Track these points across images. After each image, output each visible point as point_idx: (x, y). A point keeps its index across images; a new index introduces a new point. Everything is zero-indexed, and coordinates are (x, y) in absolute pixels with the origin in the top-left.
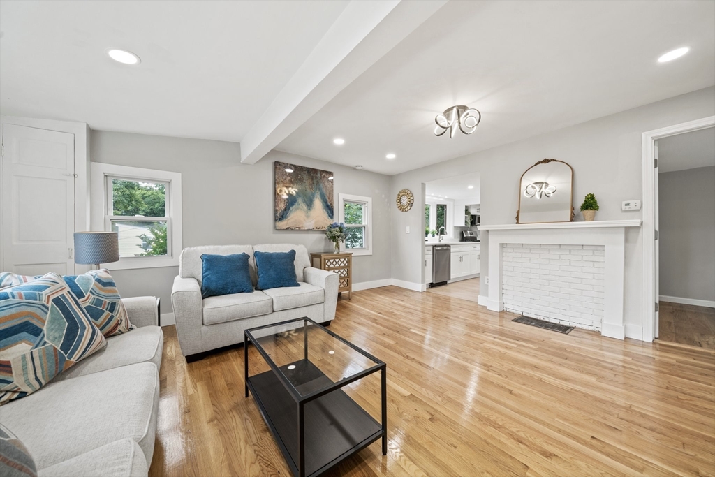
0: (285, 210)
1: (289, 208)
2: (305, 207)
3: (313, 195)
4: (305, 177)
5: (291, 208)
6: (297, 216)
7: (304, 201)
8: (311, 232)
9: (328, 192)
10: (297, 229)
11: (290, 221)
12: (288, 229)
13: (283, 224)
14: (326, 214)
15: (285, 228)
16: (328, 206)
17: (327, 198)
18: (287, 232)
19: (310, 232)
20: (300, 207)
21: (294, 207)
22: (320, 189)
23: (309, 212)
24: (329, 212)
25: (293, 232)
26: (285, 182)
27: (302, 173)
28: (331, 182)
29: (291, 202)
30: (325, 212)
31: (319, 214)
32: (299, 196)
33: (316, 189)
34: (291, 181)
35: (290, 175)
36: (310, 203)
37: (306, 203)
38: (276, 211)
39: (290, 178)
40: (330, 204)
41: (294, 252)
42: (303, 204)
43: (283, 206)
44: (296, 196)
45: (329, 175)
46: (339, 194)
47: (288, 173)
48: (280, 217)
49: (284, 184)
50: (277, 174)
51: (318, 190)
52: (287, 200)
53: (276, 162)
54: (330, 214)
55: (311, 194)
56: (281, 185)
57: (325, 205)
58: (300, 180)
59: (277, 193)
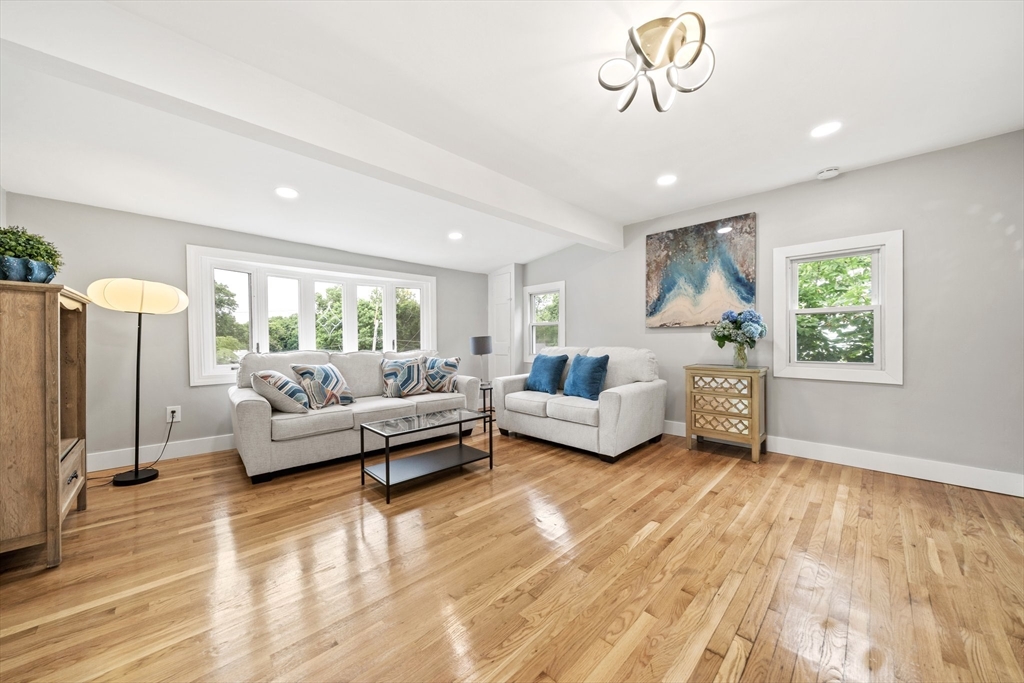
0: (659, 299)
1: (665, 296)
2: (691, 290)
3: (706, 268)
4: (691, 241)
5: (667, 296)
6: (678, 305)
7: (690, 281)
9: (740, 253)
10: (678, 326)
11: (666, 315)
12: (662, 326)
13: (656, 320)
14: (735, 295)
15: (658, 325)
16: (739, 280)
17: (738, 267)
18: (661, 330)
20: (683, 291)
21: (672, 293)
22: (719, 254)
23: (699, 297)
24: (742, 290)
25: (670, 330)
26: (658, 260)
27: (686, 238)
28: (749, 233)
29: (667, 287)
30: (733, 292)
31: (719, 297)
32: (681, 275)
33: (713, 256)
34: (667, 256)
35: (667, 247)
36: (699, 284)
37: (693, 283)
38: (647, 302)
39: (666, 252)
40: (744, 276)
41: (606, 358)
42: (686, 287)
43: (655, 295)
44: (676, 276)
45: (745, 221)
46: (775, 250)
47: (663, 246)
48: (653, 310)
49: (658, 263)
50: (648, 252)
51: (716, 257)
52: (662, 284)
53: (648, 236)
54: (745, 295)
55: (702, 267)
56: (654, 265)
57: (732, 279)
58: (683, 250)
59: (648, 278)
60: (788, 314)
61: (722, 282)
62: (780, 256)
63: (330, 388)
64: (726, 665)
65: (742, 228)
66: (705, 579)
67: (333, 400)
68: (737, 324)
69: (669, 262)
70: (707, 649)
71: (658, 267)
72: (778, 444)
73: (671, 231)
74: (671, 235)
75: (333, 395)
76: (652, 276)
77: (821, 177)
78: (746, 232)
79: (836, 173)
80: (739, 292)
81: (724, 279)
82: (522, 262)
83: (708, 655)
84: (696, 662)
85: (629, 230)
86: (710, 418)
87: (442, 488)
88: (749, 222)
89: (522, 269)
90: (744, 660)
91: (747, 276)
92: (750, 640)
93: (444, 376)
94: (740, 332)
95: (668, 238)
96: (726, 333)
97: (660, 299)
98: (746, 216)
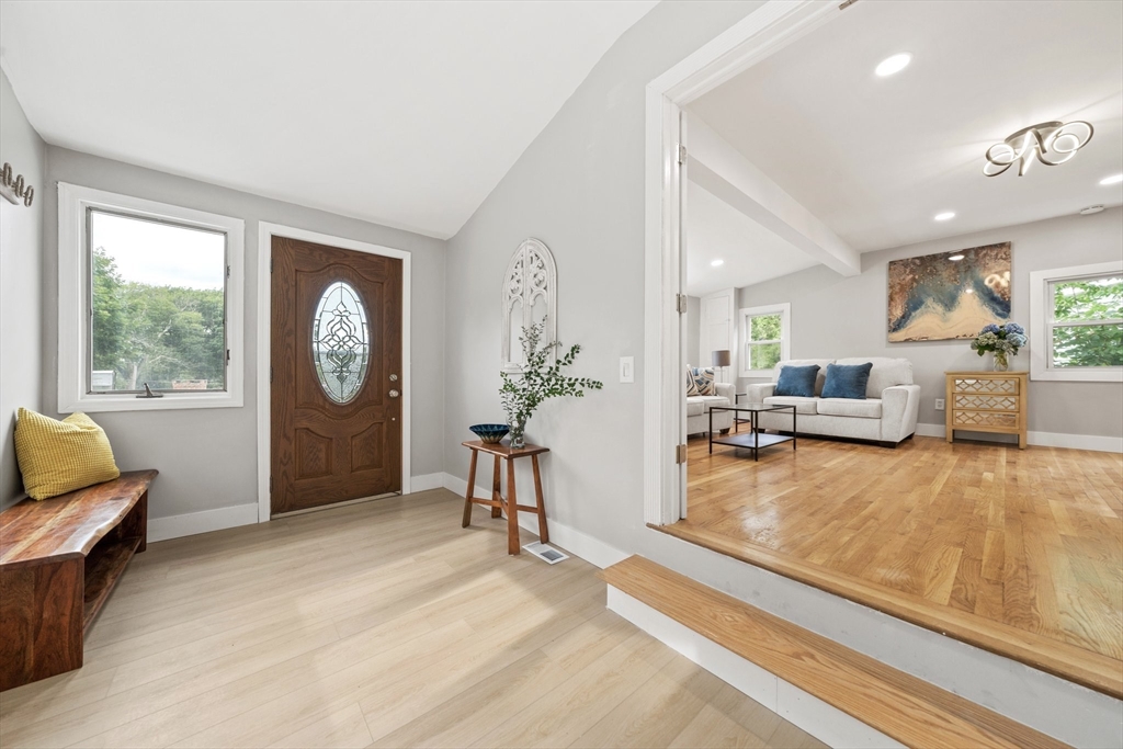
0: (903, 317)
1: (910, 315)
2: (940, 309)
3: (958, 289)
4: (940, 266)
5: (913, 314)
6: (925, 322)
7: (939, 300)
8: (956, 342)
10: (925, 340)
11: (911, 331)
12: (907, 341)
13: (900, 335)
14: (989, 312)
15: (903, 339)
16: (993, 299)
17: (993, 288)
18: (906, 344)
19: (952, 342)
20: (931, 309)
21: (918, 311)
22: (972, 278)
23: (949, 315)
24: (998, 308)
25: (915, 344)
26: (903, 283)
27: (935, 264)
28: (1005, 259)
29: (914, 305)
30: (987, 309)
31: (972, 314)
32: (929, 296)
33: (965, 279)
34: (914, 279)
35: (912, 271)
36: (950, 302)
37: (942, 302)
38: (890, 320)
39: (911, 276)
40: (999, 295)
41: (870, 365)
42: (935, 305)
43: (898, 313)
44: (923, 296)
45: (1000, 250)
46: (1032, 273)
47: (908, 271)
48: (896, 326)
49: (902, 286)
50: (890, 276)
51: (969, 280)
52: (907, 304)
53: (891, 263)
54: (1000, 311)
55: (952, 288)
56: (897, 288)
57: (987, 298)
58: (931, 273)
59: (891, 299)
60: (1046, 327)
61: (975, 301)
62: (1037, 279)
65: (997, 255)
68: (1001, 334)
69: (915, 284)
71: (902, 289)
72: (1037, 437)
73: (917, 258)
74: (918, 262)
76: (896, 297)
77: (1084, 212)
78: (1001, 258)
79: (1101, 209)
80: (994, 309)
81: (977, 298)
82: (739, 286)
85: (866, 258)
86: (971, 415)
88: (1004, 249)
89: (740, 292)
91: (1003, 295)
94: (1006, 341)
95: (914, 264)
96: (991, 342)
97: (905, 318)
98: (1002, 245)
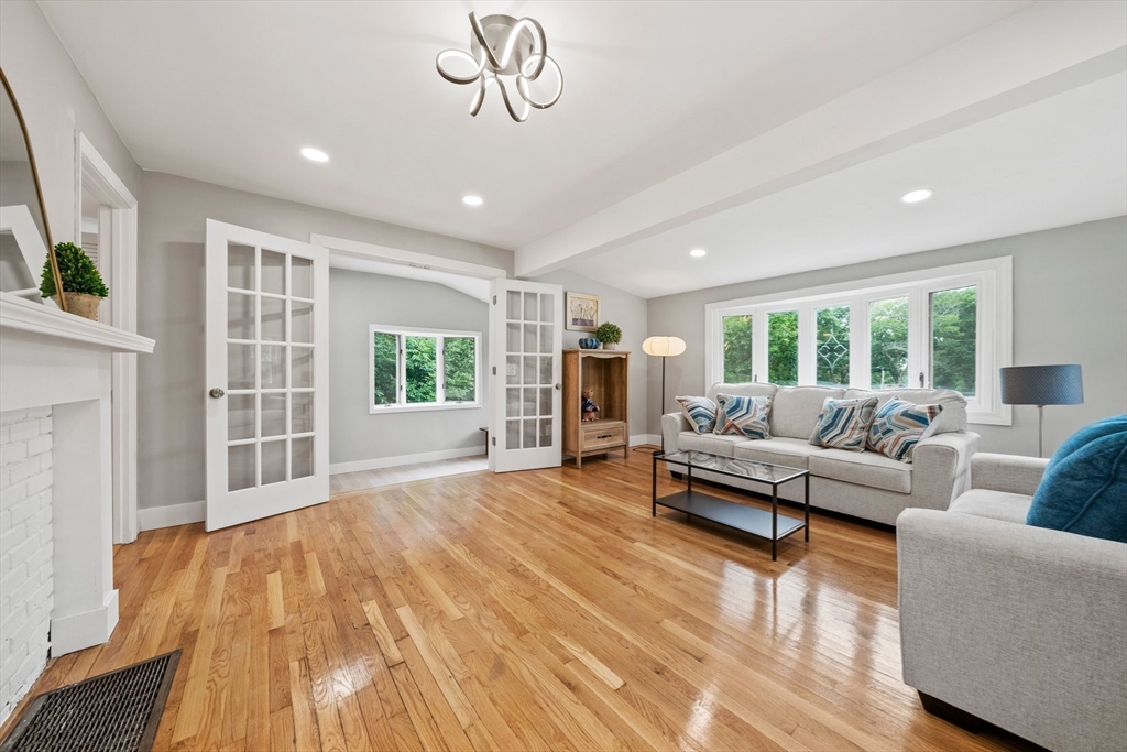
63: (731, 418)
64: (391, 640)
66: (478, 679)
67: (733, 430)
70: (409, 635)
75: (733, 425)
83: (404, 634)
84: (405, 625)
87: (695, 534)
90: (384, 652)
92: (392, 667)
93: (889, 431)
